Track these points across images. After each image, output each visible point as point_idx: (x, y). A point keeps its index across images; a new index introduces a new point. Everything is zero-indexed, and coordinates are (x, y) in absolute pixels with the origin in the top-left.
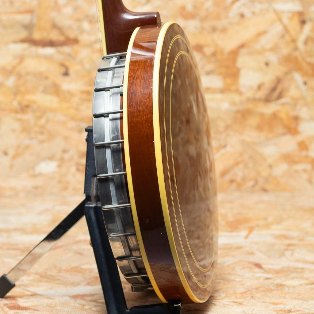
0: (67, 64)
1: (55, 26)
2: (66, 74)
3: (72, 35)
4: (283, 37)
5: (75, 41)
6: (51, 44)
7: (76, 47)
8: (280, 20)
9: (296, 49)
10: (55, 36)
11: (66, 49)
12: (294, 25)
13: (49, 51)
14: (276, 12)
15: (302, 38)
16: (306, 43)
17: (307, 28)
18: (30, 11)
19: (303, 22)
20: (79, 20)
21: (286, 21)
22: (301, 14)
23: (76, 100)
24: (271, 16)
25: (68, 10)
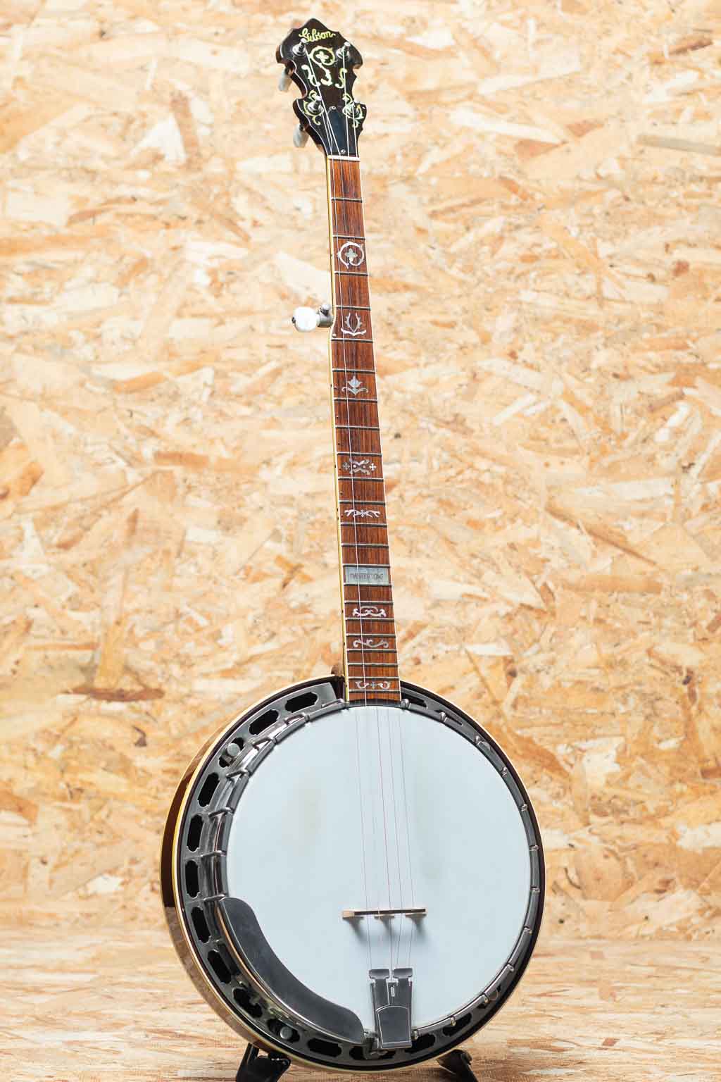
0: (144, 727)
1: (127, 669)
2: (142, 743)
3: (153, 685)
4: (479, 696)
5: (159, 693)
6: (121, 696)
7: (158, 702)
8: (476, 669)
9: (499, 715)
10: (127, 684)
11: (144, 705)
12: (497, 679)
13: (117, 706)
14: (469, 656)
15: (510, 698)
16: (514, 706)
17: (518, 681)
18: (91, 646)
19: (513, 674)
20: (164, 661)
21: (484, 672)
22: (508, 661)
23: (153, 783)
24: (464, 663)
25: (149, 646)
